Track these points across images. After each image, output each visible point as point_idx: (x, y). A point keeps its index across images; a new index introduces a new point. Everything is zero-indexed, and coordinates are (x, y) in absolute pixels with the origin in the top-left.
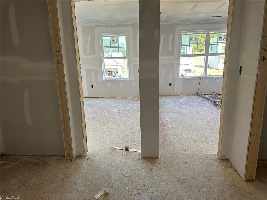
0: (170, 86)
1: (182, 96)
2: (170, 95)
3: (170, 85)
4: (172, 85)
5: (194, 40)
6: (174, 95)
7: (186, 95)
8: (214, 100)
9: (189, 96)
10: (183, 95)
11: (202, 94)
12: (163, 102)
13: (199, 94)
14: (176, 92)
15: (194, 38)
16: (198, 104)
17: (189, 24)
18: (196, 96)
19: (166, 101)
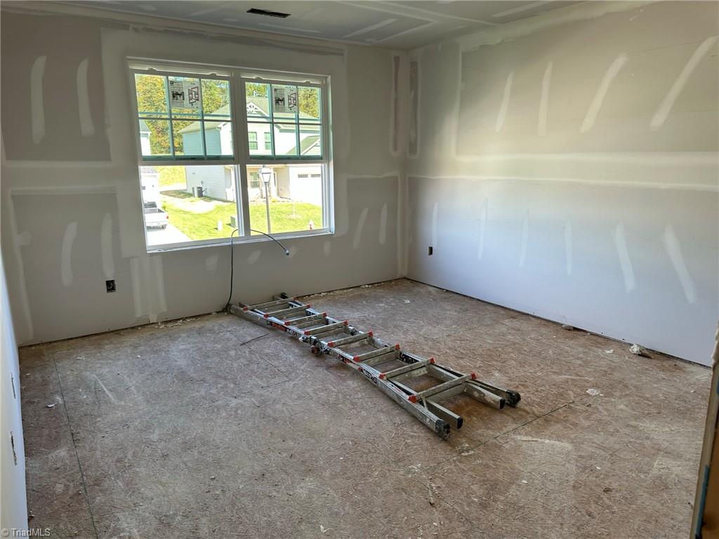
0: (108, 290)
1: (169, 325)
2: (117, 332)
3: (111, 286)
4: (117, 288)
5: (187, 97)
6: (132, 328)
7: (184, 319)
8: (306, 333)
9: (197, 325)
10: (170, 321)
11: (247, 309)
12: (89, 387)
13: (237, 310)
14: (139, 314)
15: (186, 93)
16: (250, 362)
17: (160, 32)
18: (225, 321)
19: (100, 375)
